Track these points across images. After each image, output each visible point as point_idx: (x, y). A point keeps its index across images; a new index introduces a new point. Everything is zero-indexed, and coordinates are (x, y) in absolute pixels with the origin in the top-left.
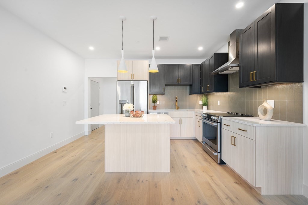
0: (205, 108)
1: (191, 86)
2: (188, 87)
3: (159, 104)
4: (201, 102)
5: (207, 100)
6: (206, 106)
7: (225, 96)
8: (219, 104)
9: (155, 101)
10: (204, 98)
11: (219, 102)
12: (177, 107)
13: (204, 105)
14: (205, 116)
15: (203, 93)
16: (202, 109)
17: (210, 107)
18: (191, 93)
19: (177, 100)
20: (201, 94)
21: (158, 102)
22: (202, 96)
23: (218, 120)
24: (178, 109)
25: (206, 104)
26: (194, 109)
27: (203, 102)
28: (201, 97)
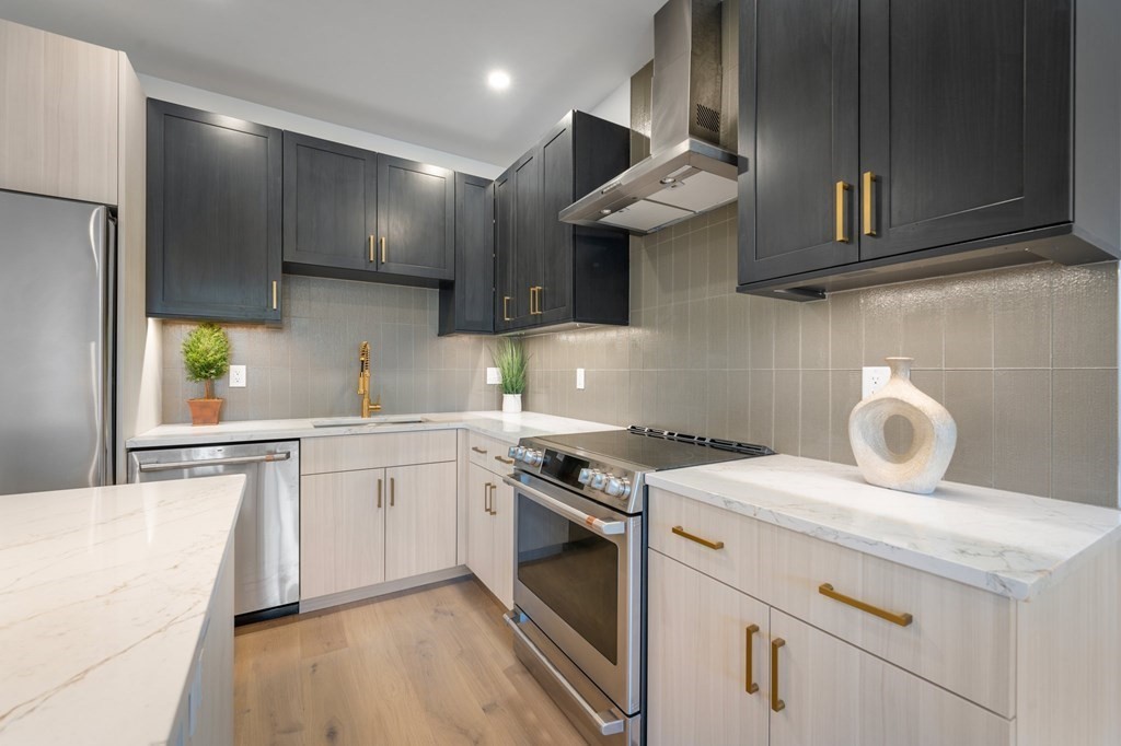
0: (512, 401)
1: (446, 288)
2: (433, 295)
3: (243, 383)
4: (493, 376)
5: (522, 364)
6: (518, 396)
7: (612, 345)
8: (580, 384)
9: (209, 366)
10: (510, 355)
11: (580, 373)
12: (369, 404)
13: (507, 388)
14: (534, 463)
15: (506, 330)
16: (500, 408)
17: (539, 398)
18: (446, 328)
19: (370, 363)
20: (496, 332)
21: (237, 376)
22: (501, 342)
23: (628, 499)
24: (372, 413)
25: (517, 384)
26: (459, 411)
27: (504, 377)
28: (496, 352)
